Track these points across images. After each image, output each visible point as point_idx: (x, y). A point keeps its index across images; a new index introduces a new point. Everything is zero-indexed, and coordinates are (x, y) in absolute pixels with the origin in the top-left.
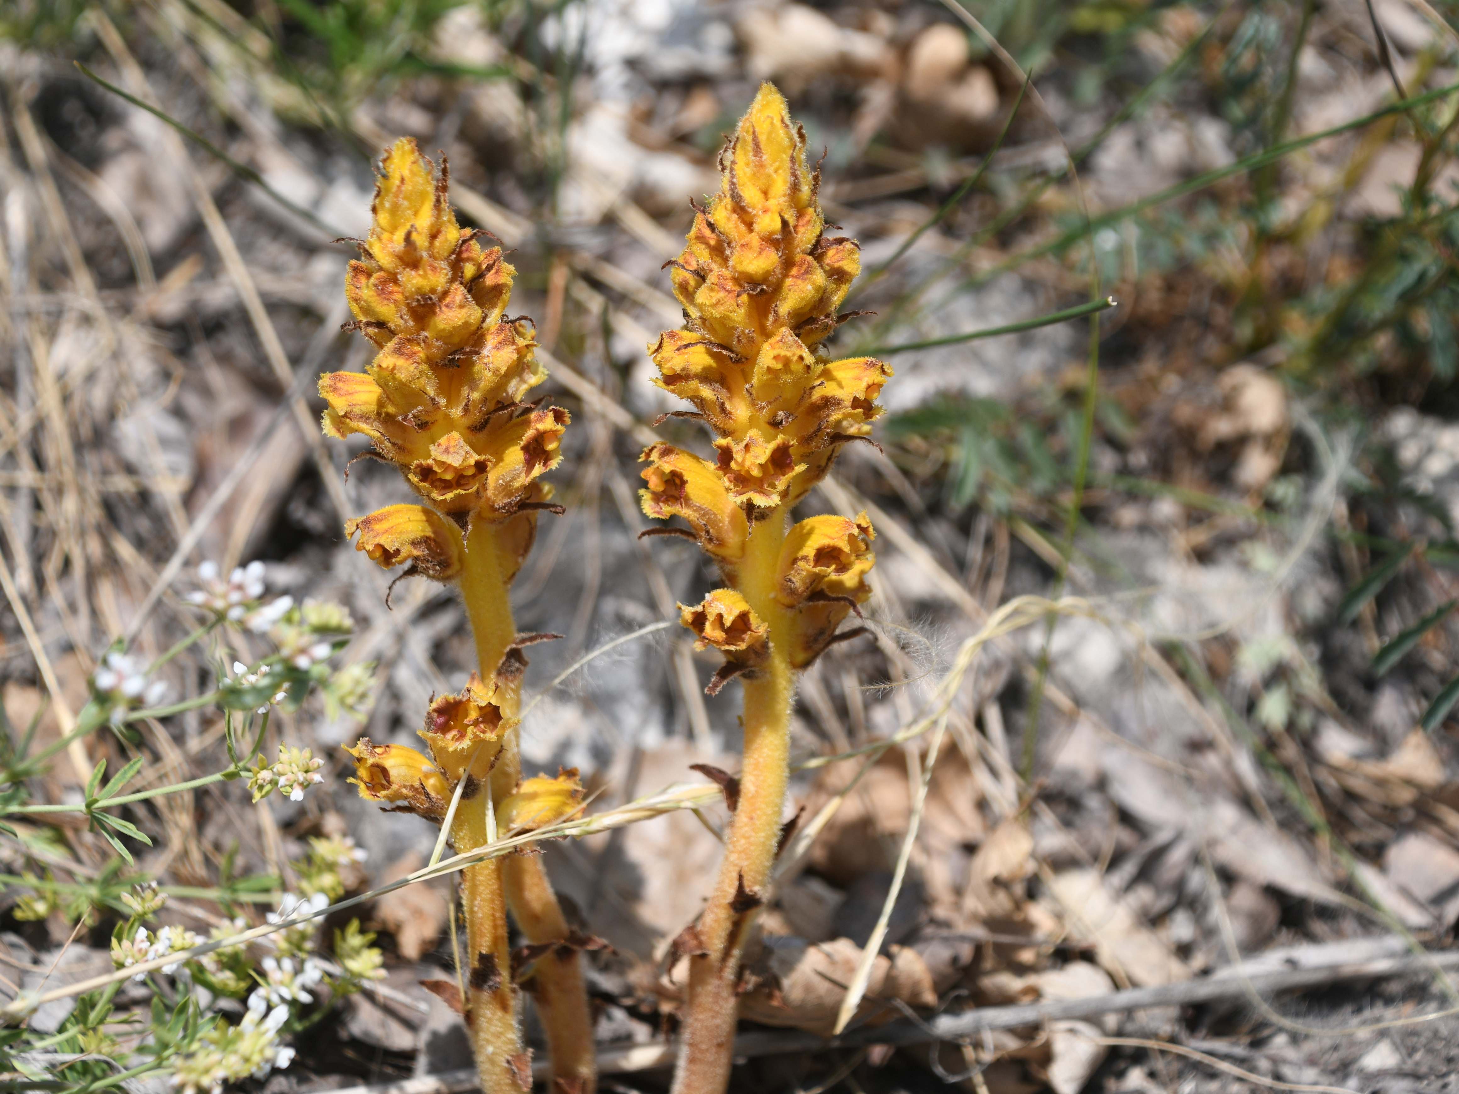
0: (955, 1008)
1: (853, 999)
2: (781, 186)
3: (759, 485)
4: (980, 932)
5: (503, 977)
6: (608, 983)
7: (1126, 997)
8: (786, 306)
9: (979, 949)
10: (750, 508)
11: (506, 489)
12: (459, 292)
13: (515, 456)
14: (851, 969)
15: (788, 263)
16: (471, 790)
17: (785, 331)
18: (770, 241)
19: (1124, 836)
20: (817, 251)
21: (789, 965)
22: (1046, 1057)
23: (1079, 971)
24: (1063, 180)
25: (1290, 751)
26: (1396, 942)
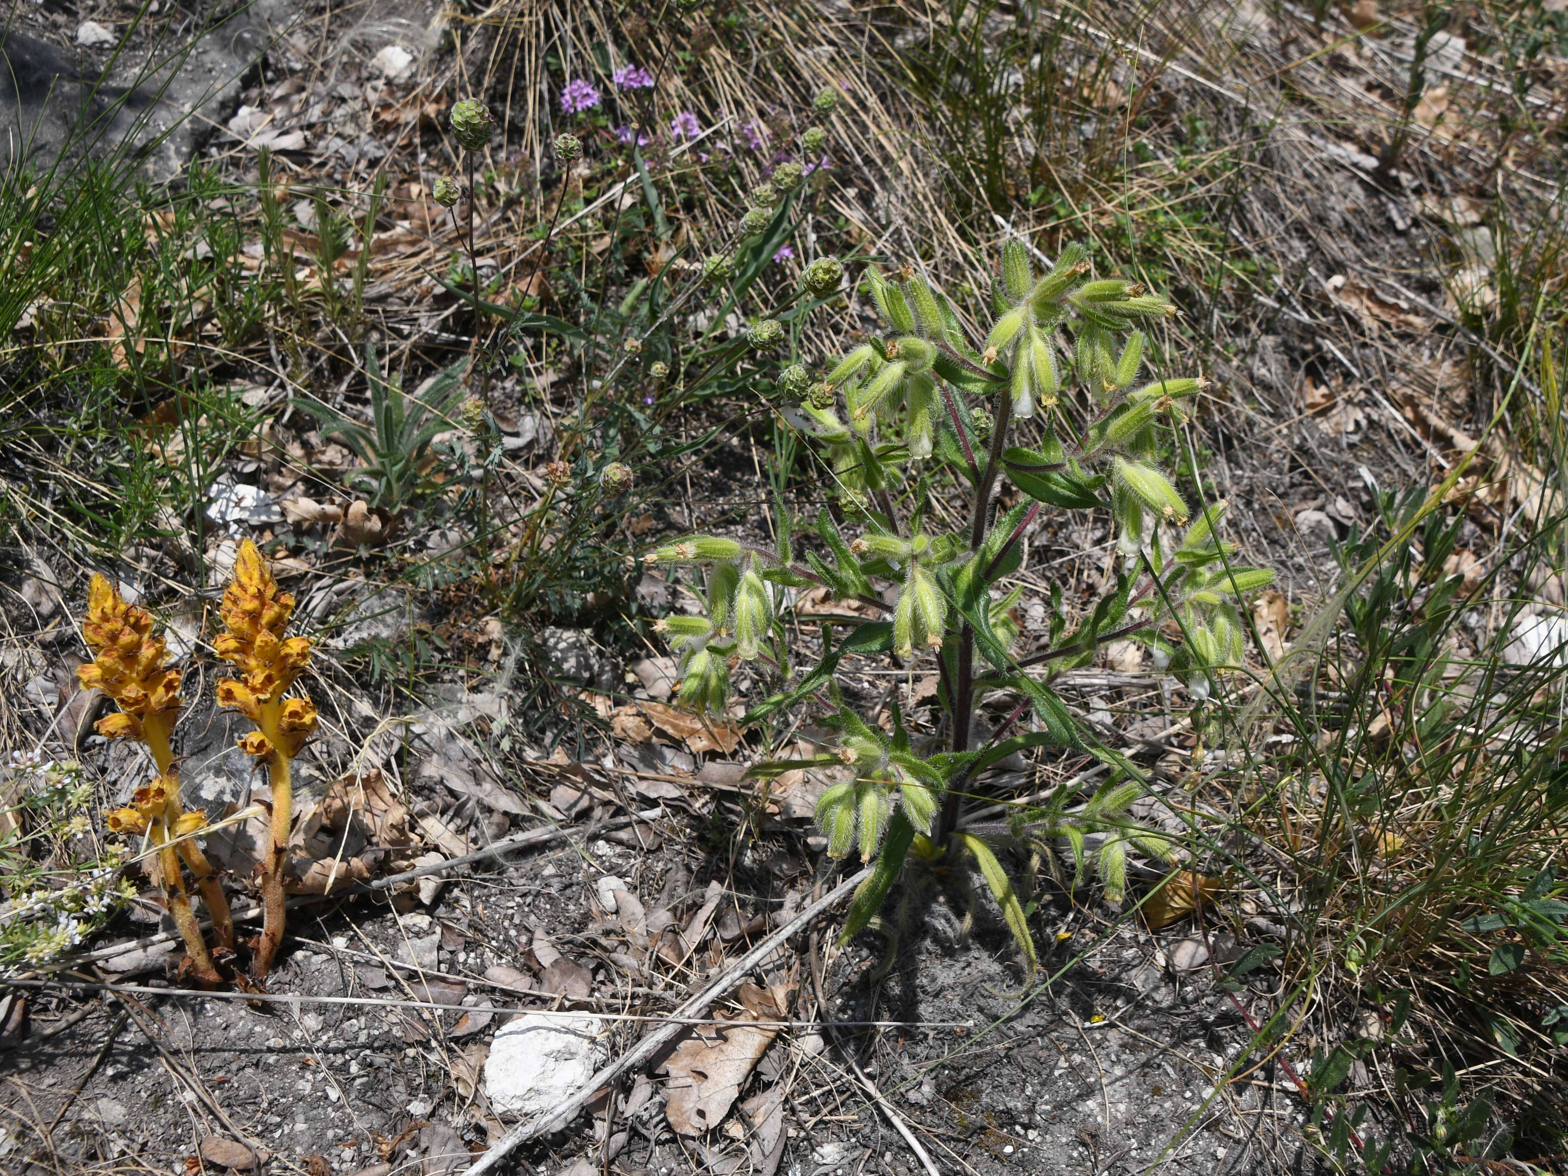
0: (378, 877)
1: (331, 880)
2: (256, 575)
3: (261, 691)
4: (388, 846)
5: (182, 892)
6: (236, 886)
7: (451, 862)
8: (264, 621)
9: (387, 853)
10: (259, 701)
11: (159, 703)
12: (127, 629)
13: (161, 690)
14: (330, 867)
15: (263, 604)
16: (156, 822)
17: (265, 631)
18: (254, 596)
19: (449, 799)
20: (275, 599)
21: (305, 871)
22: (418, 889)
23: (433, 854)
24: (413, 552)
25: (514, 759)
26: (552, 827)
